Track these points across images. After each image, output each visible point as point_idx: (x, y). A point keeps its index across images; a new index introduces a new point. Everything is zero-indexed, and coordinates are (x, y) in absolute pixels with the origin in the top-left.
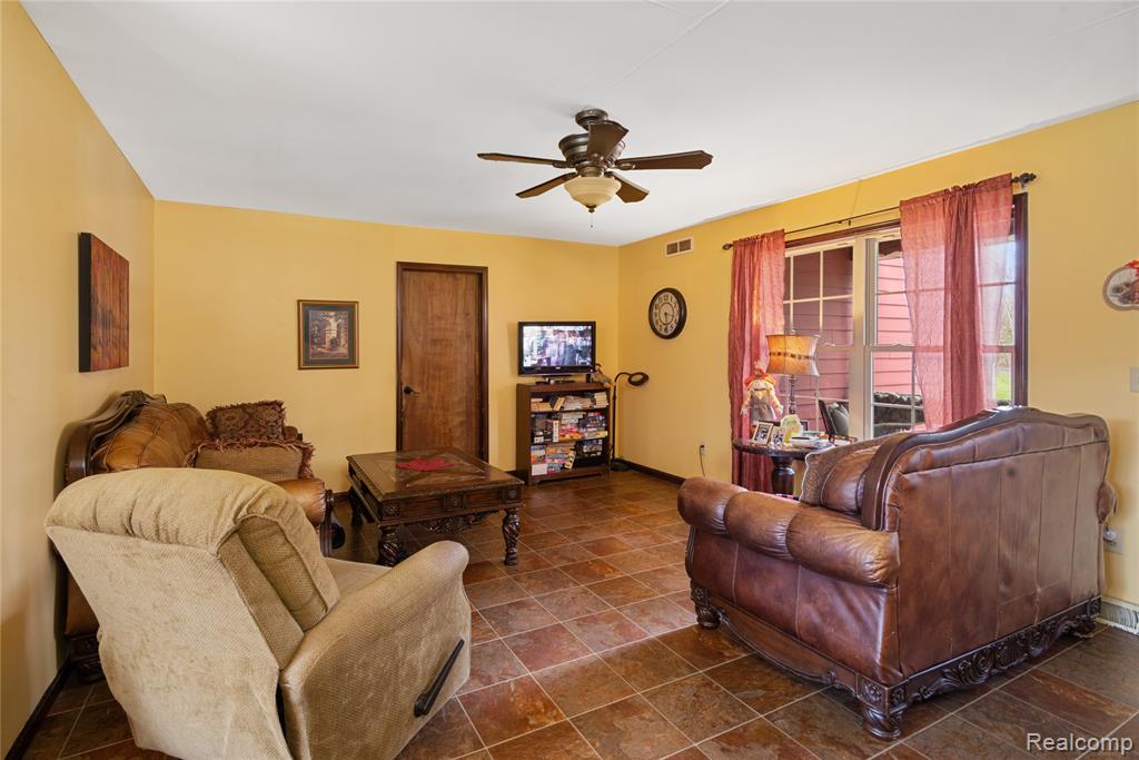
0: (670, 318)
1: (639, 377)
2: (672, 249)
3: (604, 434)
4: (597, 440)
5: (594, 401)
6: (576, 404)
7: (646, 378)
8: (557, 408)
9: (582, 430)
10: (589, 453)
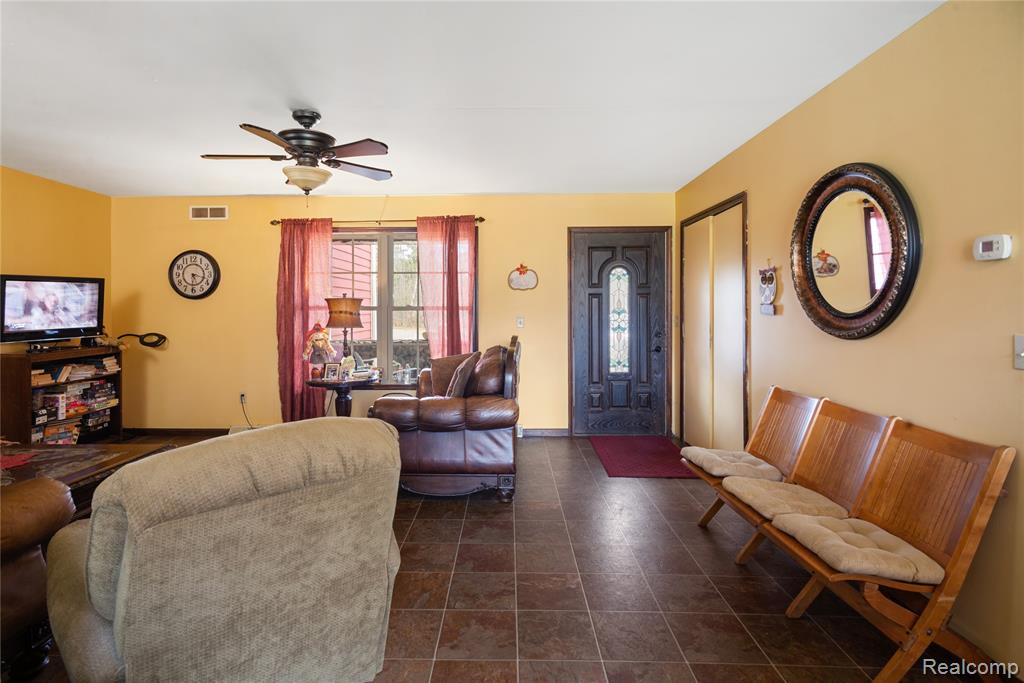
0: (198, 280)
1: (155, 339)
2: (199, 213)
3: (114, 402)
4: (105, 410)
5: (104, 368)
6: (87, 372)
7: (162, 338)
8: (62, 379)
9: (90, 401)
10: (95, 426)
